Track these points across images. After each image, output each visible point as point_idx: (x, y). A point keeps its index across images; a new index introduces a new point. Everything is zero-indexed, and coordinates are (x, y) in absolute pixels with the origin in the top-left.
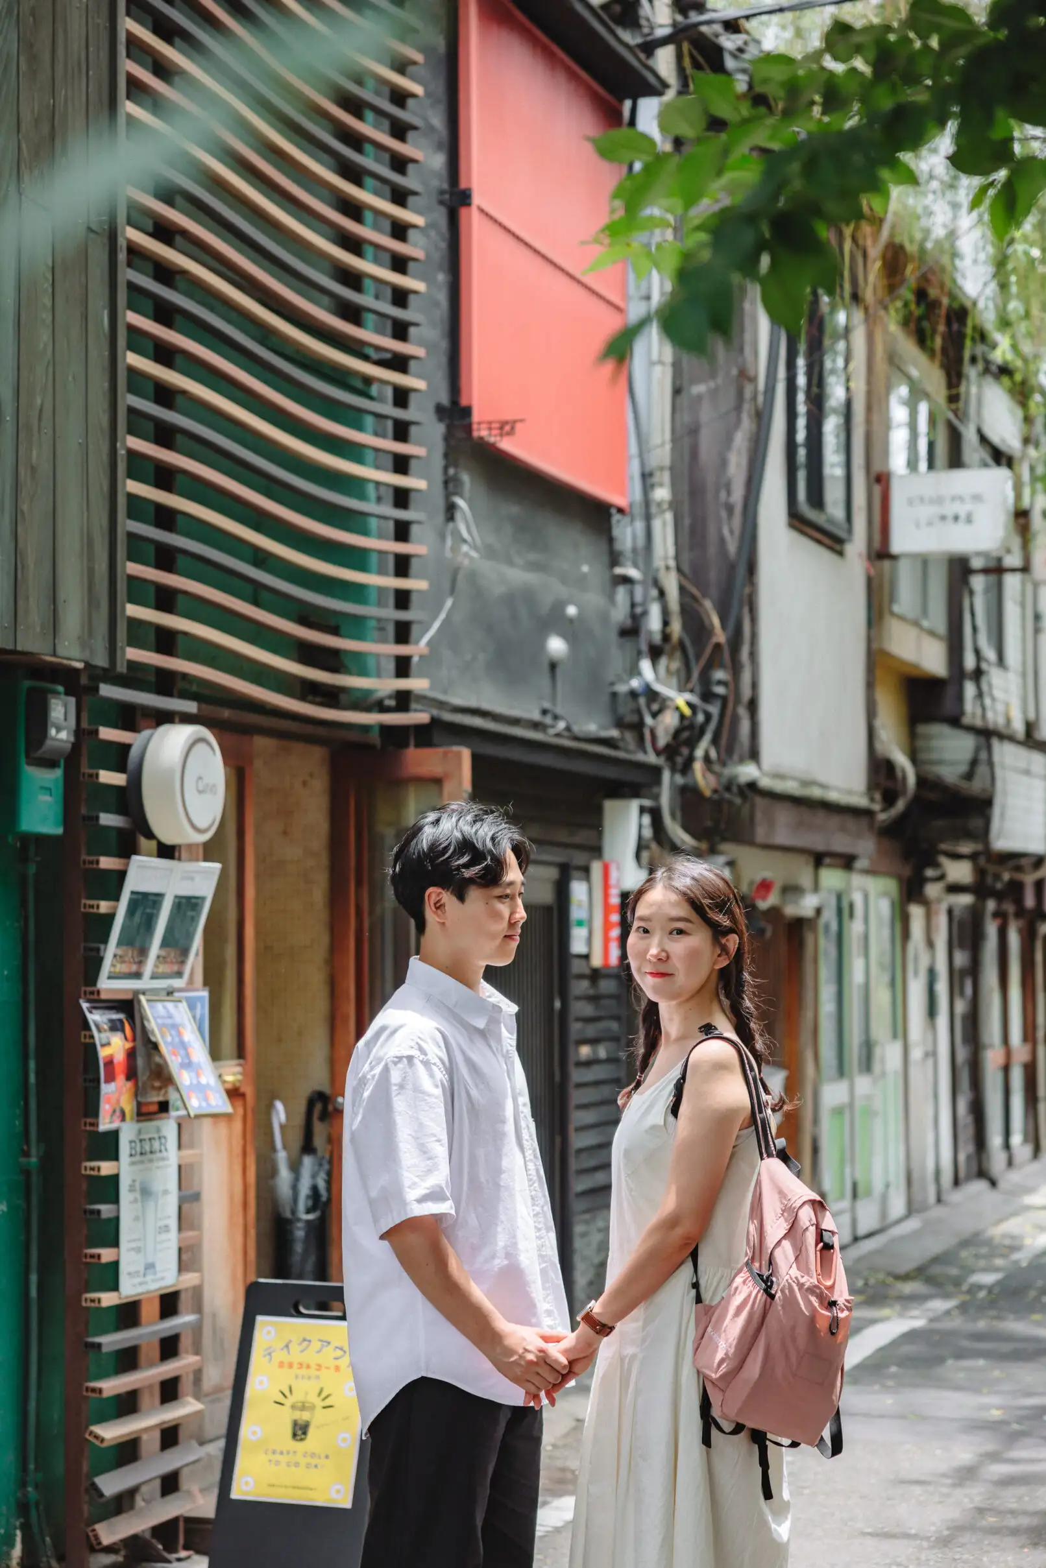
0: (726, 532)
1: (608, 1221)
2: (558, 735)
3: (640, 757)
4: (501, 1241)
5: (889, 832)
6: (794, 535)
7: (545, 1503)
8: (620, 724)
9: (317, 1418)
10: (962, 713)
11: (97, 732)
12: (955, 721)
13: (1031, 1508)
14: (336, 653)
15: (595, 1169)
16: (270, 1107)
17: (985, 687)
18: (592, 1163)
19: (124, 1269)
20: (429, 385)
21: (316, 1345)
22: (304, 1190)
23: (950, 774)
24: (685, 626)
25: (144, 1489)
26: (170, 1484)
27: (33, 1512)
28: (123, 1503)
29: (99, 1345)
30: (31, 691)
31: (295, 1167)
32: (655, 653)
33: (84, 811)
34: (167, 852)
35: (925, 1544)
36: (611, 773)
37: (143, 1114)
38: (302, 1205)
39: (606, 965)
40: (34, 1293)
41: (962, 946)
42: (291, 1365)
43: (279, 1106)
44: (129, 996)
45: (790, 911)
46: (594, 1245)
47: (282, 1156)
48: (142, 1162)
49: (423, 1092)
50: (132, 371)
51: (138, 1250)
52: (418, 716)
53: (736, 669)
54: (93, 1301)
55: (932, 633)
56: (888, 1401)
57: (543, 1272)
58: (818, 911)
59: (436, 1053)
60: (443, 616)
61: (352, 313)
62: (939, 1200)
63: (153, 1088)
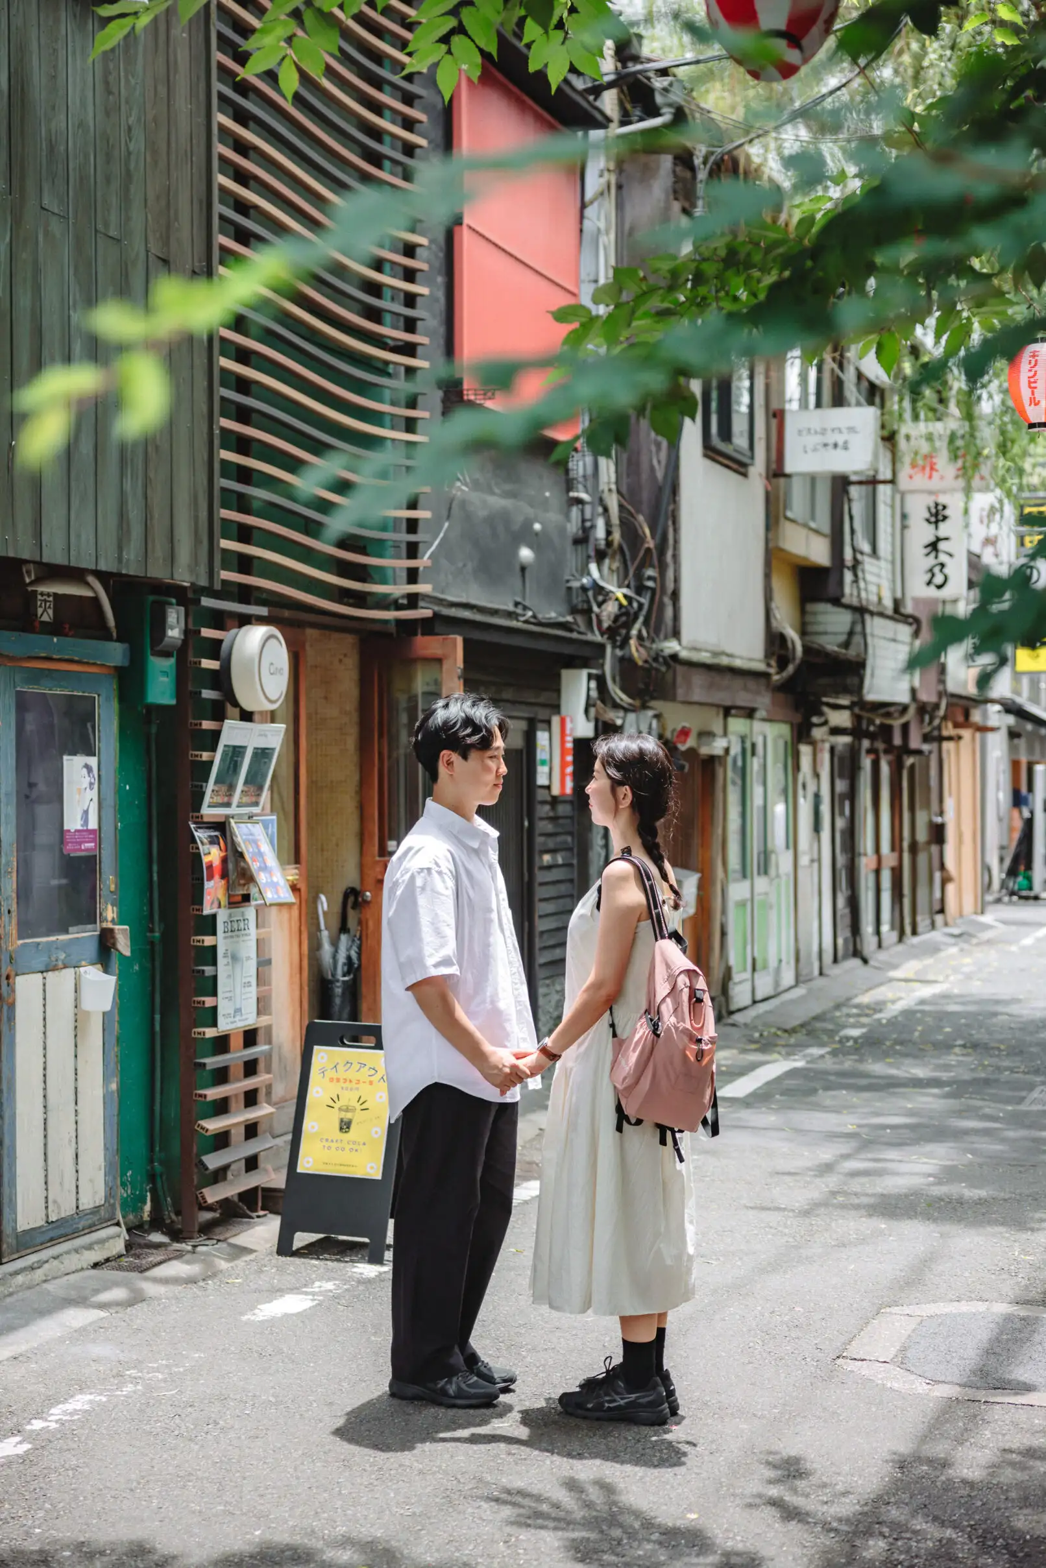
0: (655, 462)
1: (563, 984)
2: (526, 622)
3: (589, 637)
4: (489, 991)
5: (784, 688)
6: (708, 462)
7: (518, 1185)
8: (574, 611)
9: (357, 1117)
10: (843, 595)
11: (199, 632)
12: (837, 601)
13: (870, 1191)
14: (364, 567)
15: (554, 947)
16: (316, 899)
17: (860, 574)
18: (551, 942)
19: (221, 1011)
20: (431, 365)
21: (356, 1066)
22: (342, 959)
23: (831, 644)
24: (623, 535)
25: (233, 1167)
26: (252, 1163)
27: (158, 1180)
28: (220, 1175)
29: (204, 1065)
30: (154, 602)
31: (335, 943)
32: (600, 556)
33: (190, 688)
34: (247, 716)
35: (791, 1214)
36: (567, 650)
37: (232, 904)
38: (339, 971)
39: (563, 794)
40: (157, 1028)
41: (841, 776)
42: (338, 1080)
43: (323, 898)
44: (223, 820)
45: (704, 751)
46: (553, 1003)
47: (325, 934)
48: (232, 937)
49: (438, 893)
50: (224, 370)
51: (230, 999)
52: (424, 612)
53: (662, 568)
54: (199, 1033)
55: (817, 532)
56: (771, 1119)
57: (519, 1012)
58: (727, 750)
59: (446, 865)
60: (442, 535)
61: (375, 315)
62: (821, 974)
63: (240, 885)
